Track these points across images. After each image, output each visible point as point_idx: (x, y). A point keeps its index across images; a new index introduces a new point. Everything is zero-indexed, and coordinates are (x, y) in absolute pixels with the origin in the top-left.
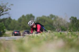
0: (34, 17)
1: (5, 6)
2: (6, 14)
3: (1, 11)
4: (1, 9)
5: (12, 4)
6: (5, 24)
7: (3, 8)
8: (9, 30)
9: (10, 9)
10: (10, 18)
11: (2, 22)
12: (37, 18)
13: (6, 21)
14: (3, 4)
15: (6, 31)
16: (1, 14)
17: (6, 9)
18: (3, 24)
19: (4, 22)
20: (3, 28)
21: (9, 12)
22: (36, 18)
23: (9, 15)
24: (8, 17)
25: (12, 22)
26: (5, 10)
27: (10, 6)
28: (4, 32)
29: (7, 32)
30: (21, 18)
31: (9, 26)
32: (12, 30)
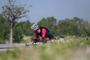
0: (55, 20)
1: (23, 7)
2: (24, 16)
3: (19, 14)
4: (18, 11)
7: (21, 10)
8: (27, 35)
9: (28, 11)
10: (28, 22)
11: (20, 26)
12: (60, 21)
14: (21, 5)
15: (24, 36)
16: (19, 17)
17: (24, 11)
18: (21, 29)
19: (22, 26)
20: (21, 33)
21: (27, 15)
22: (58, 22)
23: (27, 18)
24: (26, 21)
26: (22, 12)
27: (28, 8)
28: (22, 37)
29: (26, 38)
30: (41, 21)
31: (28, 31)
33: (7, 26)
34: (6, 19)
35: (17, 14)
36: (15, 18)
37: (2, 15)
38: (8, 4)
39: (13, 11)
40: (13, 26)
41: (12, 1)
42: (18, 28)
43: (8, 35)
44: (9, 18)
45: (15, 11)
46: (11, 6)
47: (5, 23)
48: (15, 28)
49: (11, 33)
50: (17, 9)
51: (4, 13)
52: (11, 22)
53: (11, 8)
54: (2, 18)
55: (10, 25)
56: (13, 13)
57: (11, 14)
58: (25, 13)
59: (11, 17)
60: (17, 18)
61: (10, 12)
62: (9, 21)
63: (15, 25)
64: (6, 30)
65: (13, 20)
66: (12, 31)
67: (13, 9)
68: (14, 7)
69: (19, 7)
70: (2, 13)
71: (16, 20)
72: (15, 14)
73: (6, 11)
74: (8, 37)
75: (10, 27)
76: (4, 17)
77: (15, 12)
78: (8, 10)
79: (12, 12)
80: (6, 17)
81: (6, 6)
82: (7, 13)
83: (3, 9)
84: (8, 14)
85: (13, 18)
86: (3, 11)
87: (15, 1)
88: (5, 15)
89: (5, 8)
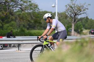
1: (83, 6)
2: (83, 13)
3: (79, 11)
4: (79, 9)
5: (89, 4)
6: (82, 23)
7: (81, 8)
8: (86, 29)
9: (87, 9)
10: (87, 18)
11: (80, 21)
13: (84, 21)
14: (81, 4)
15: (83, 30)
16: (79, 14)
17: (84, 9)
18: (81, 24)
19: (82, 21)
20: (81, 27)
21: (87, 12)
23: (86, 14)
24: (85, 17)
25: (89, 21)
26: (82, 10)
28: (82, 31)
29: (85, 31)
31: (86, 25)
32: (89, 29)
33: (70, 21)
34: (69, 16)
35: (78, 11)
36: (76, 15)
37: (66, 12)
38: (70, 3)
39: (75, 8)
40: (75, 21)
41: (73, 1)
42: (78, 22)
43: (70, 28)
44: (71, 14)
45: (76, 8)
46: (73, 4)
47: (68, 19)
48: (76, 23)
49: (73, 27)
50: (77, 7)
51: (67, 10)
52: (73, 18)
53: (73, 6)
54: (65, 15)
55: (72, 20)
56: (75, 11)
57: (73, 11)
58: (84, 10)
59: (73, 13)
60: (78, 15)
61: (72, 10)
62: (71, 17)
63: (76, 21)
64: (68, 24)
65: (74, 16)
66: (73, 25)
67: (74, 7)
68: (75, 6)
69: (80, 5)
70: (65, 11)
71: (77, 16)
72: (76, 11)
73: (69, 9)
74: (70, 30)
75: (72, 22)
76: (67, 13)
77: (76, 10)
78: (70, 8)
79: (73, 10)
80: (69, 14)
81: (68, 5)
82: (70, 10)
83: (66, 7)
84: (71, 12)
85: (74, 14)
86: (66, 9)
87: (76, 1)
88: (67, 12)
89: (68, 7)
